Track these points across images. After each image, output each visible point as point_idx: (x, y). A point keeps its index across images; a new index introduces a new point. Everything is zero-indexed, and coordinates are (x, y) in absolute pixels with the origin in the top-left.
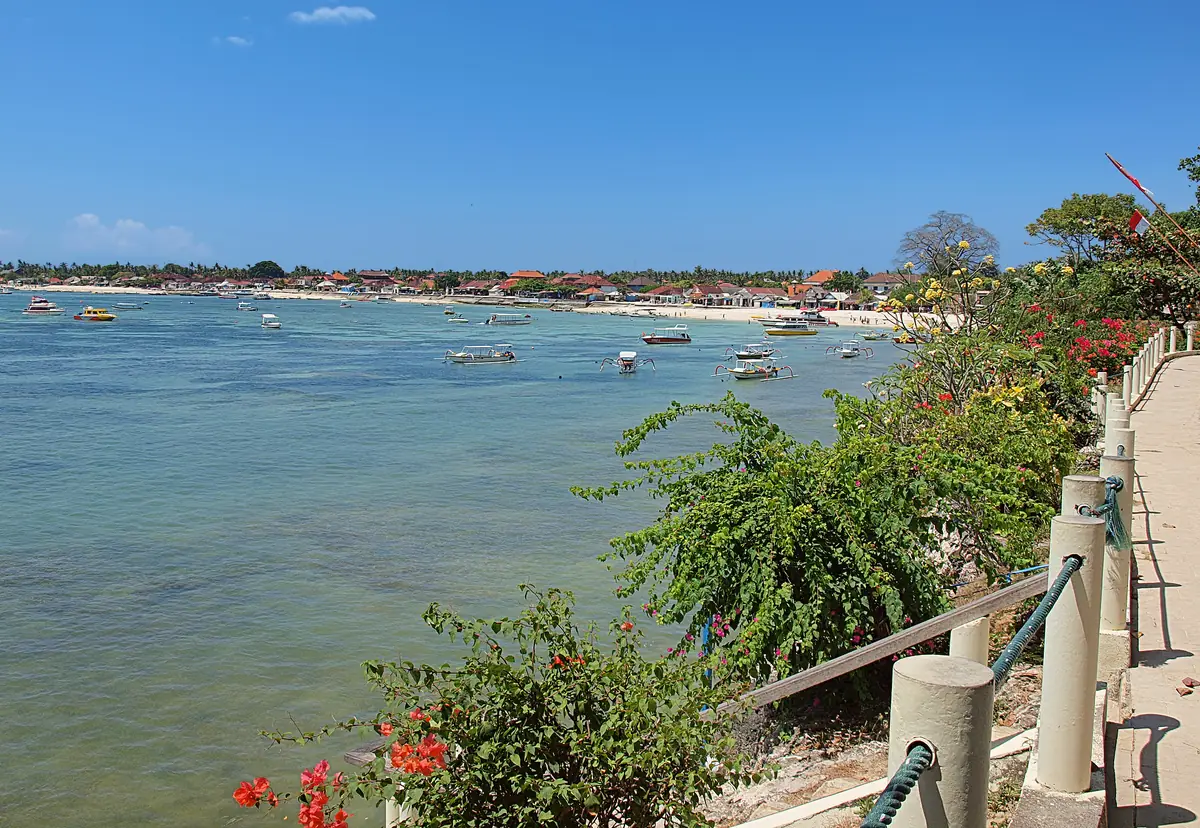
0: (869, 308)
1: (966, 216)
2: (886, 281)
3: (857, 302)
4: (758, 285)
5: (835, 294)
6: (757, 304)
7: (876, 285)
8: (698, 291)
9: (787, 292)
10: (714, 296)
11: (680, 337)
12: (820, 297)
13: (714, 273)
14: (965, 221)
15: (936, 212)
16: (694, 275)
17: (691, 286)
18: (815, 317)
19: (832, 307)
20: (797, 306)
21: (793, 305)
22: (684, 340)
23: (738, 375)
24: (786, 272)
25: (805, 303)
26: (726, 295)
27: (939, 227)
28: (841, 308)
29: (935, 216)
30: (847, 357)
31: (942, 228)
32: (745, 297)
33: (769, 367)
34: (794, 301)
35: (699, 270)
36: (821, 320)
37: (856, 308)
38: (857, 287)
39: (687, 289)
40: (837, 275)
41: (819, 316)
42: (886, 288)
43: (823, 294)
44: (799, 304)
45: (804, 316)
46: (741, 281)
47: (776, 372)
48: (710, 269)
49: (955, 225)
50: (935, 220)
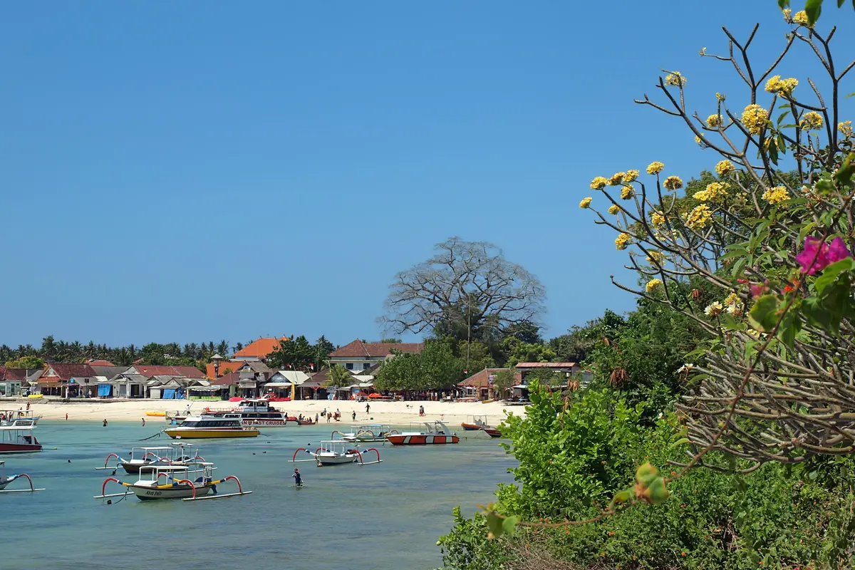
0: (345, 396)
1: (492, 246)
2: (367, 354)
3: (323, 385)
4: (155, 363)
5: (287, 374)
6: (155, 392)
7: (350, 361)
8: (52, 373)
9: (205, 373)
10: (80, 382)
11: (23, 442)
12: (261, 378)
13: (76, 347)
14: (491, 253)
15: (443, 241)
16: (43, 351)
17: (39, 366)
18: (264, 410)
19: (283, 395)
20: (223, 394)
21: (218, 393)
22: (29, 446)
23: (144, 493)
24: (199, 345)
25: (237, 389)
26: (102, 379)
27: (450, 263)
28: (297, 397)
29: (443, 246)
30: (326, 463)
31: (455, 265)
32: (136, 381)
33: (200, 480)
34: (218, 387)
35: (49, 343)
36: (274, 415)
37: (323, 395)
38: (321, 363)
39: (32, 371)
40: (288, 345)
41: (271, 409)
42: (366, 366)
43: (266, 374)
44: (227, 391)
45: (244, 408)
46: (124, 358)
47: (214, 487)
48: (70, 341)
49: (474, 261)
50: (445, 252)
